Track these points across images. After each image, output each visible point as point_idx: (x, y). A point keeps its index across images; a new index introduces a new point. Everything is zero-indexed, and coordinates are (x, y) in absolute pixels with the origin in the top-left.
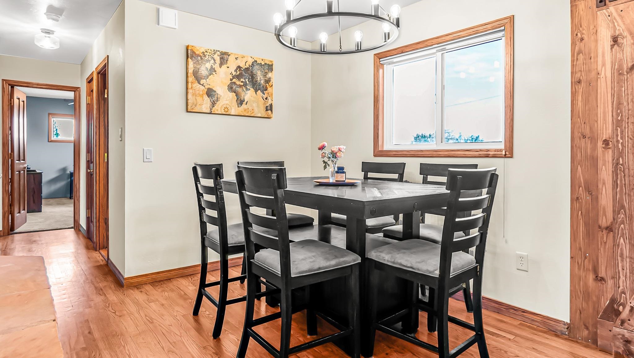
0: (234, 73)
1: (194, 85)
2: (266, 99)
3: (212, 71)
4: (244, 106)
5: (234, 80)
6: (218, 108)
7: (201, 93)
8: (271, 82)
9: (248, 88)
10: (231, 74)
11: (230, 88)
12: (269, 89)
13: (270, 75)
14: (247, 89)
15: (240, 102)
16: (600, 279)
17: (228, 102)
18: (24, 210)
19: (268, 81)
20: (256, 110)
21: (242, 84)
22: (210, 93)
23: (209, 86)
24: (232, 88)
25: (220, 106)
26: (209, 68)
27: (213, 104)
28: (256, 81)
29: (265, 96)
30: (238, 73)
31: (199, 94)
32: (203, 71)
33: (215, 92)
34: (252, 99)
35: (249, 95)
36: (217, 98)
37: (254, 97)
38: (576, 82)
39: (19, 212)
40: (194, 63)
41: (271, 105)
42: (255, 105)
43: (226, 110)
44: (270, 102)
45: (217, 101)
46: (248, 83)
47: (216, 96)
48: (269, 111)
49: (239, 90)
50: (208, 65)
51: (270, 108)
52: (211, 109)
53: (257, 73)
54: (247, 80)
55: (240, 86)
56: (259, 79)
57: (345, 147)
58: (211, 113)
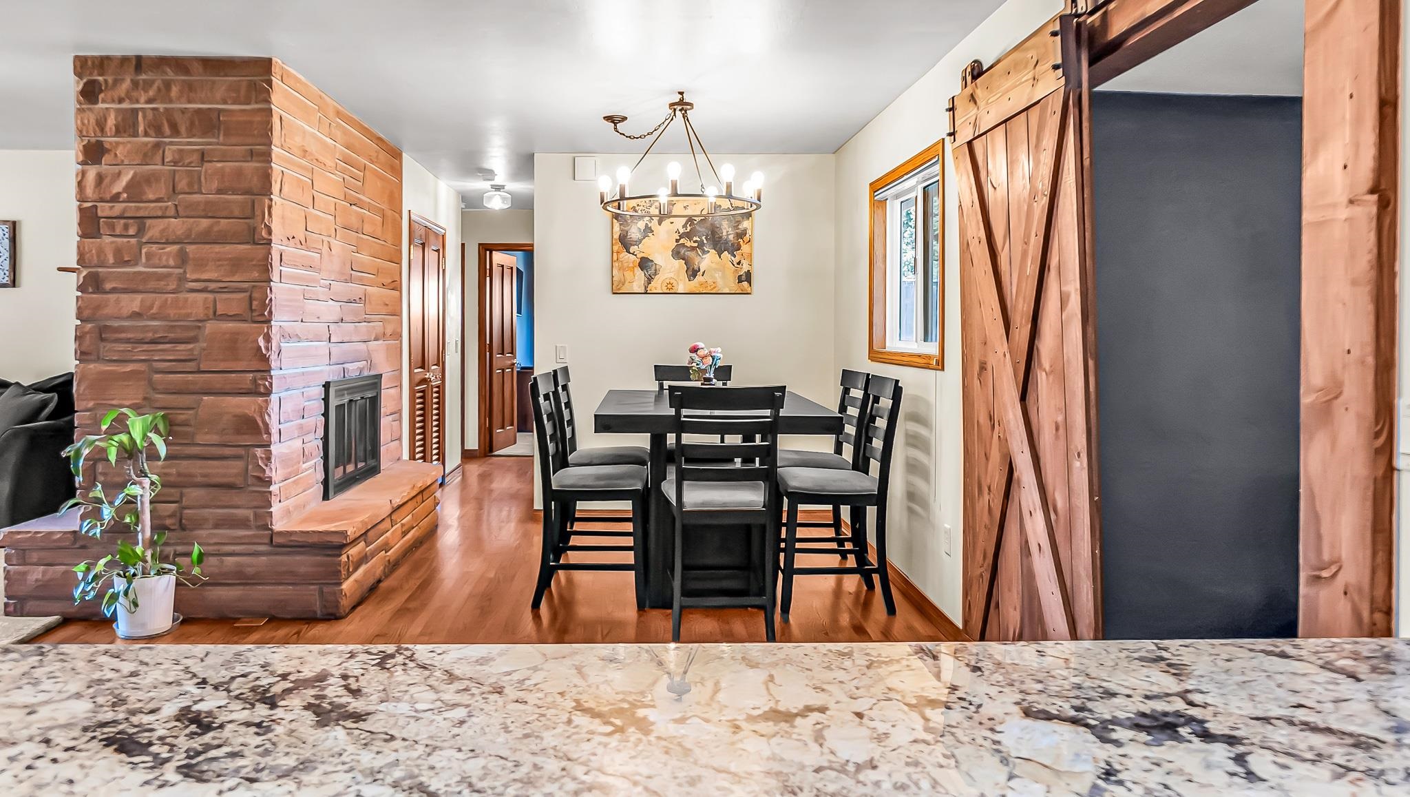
0: (682, 231)
1: (621, 256)
2: (739, 263)
3: (648, 230)
4: (699, 278)
5: (682, 241)
6: (656, 285)
7: (631, 265)
8: (747, 235)
9: (706, 249)
10: (678, 232)
11: (676, 254)
12: (745, 248)
13: (745, 224)
14: (704, 252)
15: (693, 273)
17: (672, 275)
18: (512, 424)
19: (741, 235)
20: (720, 282)
21: (696, 245)
22: (644, 263)
23: (643, 255)
24: (678, 253)
25: (660, 282)
26: (643, 228)
27: (650, 280)
28: (721, 237)
29: (736, 260)
30: (689, 228)
31: (628, 267)
32: (634, 232)
33: (652, 261)
34: (714, 265)
35: (708, 260)
36: (656, 270)
37: (717, 263)
39: (503, 427)
40: (621, 225)
41: (748, 274)
42: (718, 275)
43: (669, 286)
44: (745, 268)
45: (655, 274)
46: (705, 242)
47: (654, 267)
48: (745, 284)
49: (691, 254)
50: (641, 224)
51: (748, 277)
52: (646, 288)
53: (721, 225)
54: (703, 238)
55: (693, 249)
56: (724, 234)
58: (646, 293)
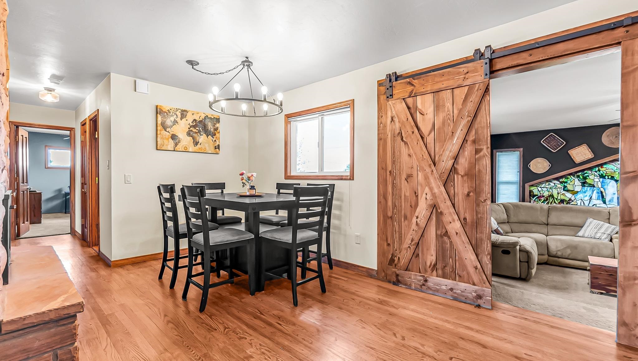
0: (191, 124)
1: (162, 132)
2: (215, 141)
3: (175, 122)
4: (199, 146)
5: (191, 129)
6: (179, 147)
7: (167, 137)
8: (218, 130)
9: (202, 134)
10: (189, 124)
11: (189, 134)
12: (217, 135)
13: (217, 125)
14: (201, 135)
15: (196, 143)
16: (389, 245)
17: (186, 143)
18: (28, 221)
19: (216, 129)
20: (207, 148)
21: (197, 131)
22: (173, 137)
23: (173, 133)
24: (190, 134)
25: (181, 146)
26: (173, 120)
27: (176, 145)
28: (208, 129)
29: (214, 140)
30: (194, 124)
31: (165, 138)
32: (169, 122)
33: (177, 136)
34: (205, 141)
35: (202, 138)
36: (179, 141)
37: (206, 140)
38: (379, 139)
39: (24, 223)
40: (162, 117)
41: (219, 145)
42: (207, 145)
43: (186, 148)
44: (218, 143)
45: (179, 142)
46: (201, 130)
47: (178, 139)
48: (217, 150)
49: (195, 135)
50: (172, 119)
51: (218, 147)
52: (174, 148)
53: (208, 124)
54: (201, 128)
55: (196, 133)
56: (209, 128)
57: (256, 174)
58: (174, 151)
